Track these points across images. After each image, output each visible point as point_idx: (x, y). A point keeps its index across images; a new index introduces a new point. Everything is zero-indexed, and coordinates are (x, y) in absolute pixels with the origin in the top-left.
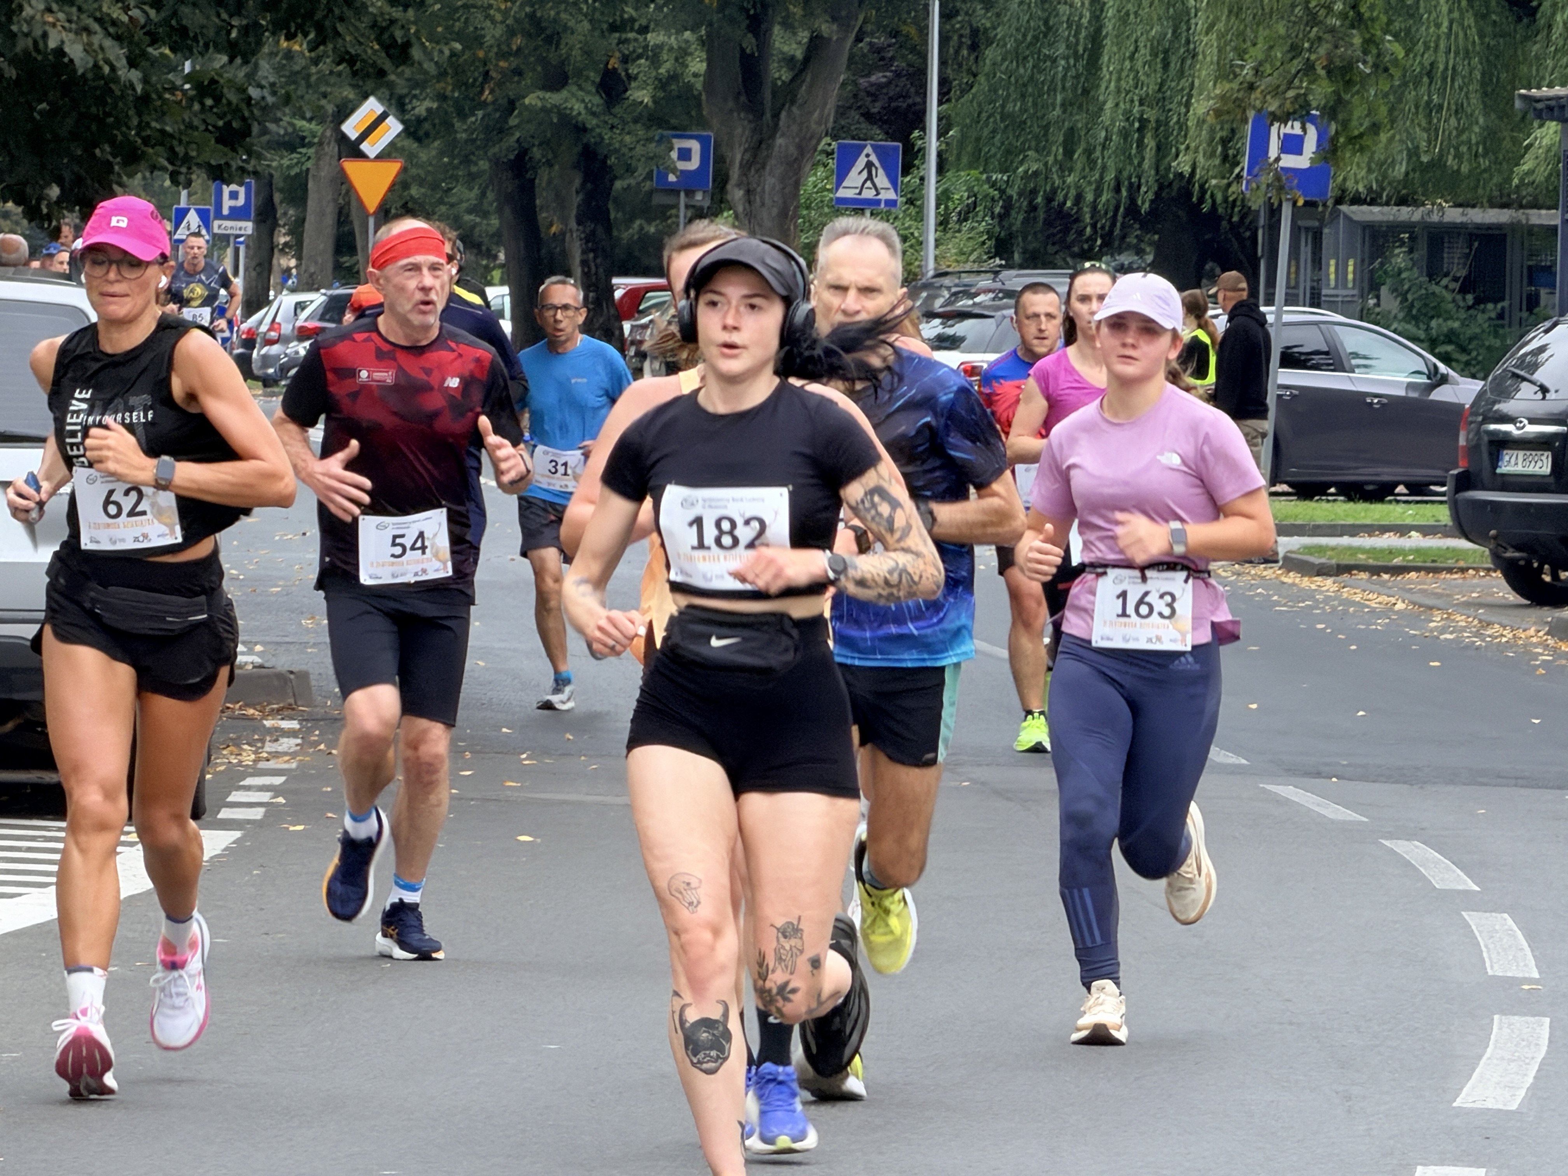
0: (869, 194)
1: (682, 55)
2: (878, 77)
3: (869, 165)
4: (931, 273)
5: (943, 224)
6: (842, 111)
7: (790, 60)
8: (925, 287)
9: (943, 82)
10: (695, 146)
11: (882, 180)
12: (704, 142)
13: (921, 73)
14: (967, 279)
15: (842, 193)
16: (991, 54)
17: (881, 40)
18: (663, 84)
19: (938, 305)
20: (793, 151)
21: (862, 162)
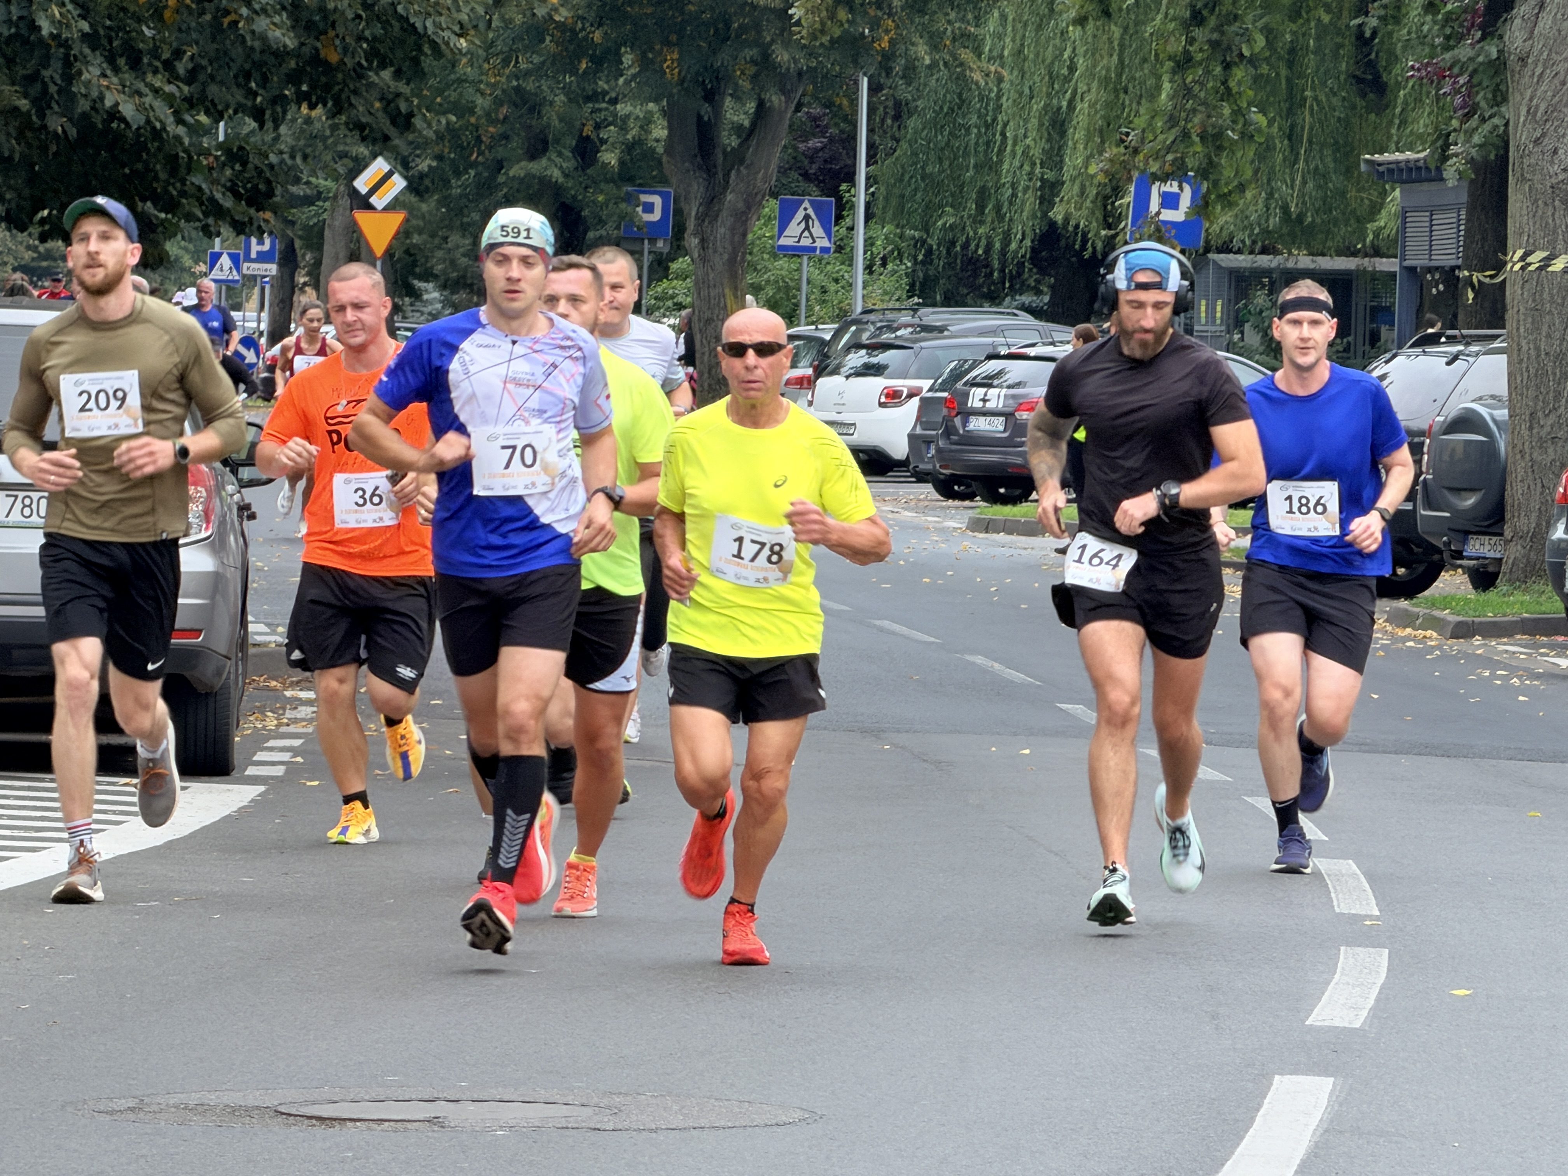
0: (806, 242)
1: (646, 123)
2: (815, 143)
3: (807, 218)
4: (859, 310)
5: (869, 268)
6: (783, 171)
7: (738, 129)
8: (855, 322)
9: (871, 146)
10: (657, 200)
11: (817, 230)
12: (665, 197)
13: (853, 138)
14: (890, 316)
15: (783, 241)
16: (912, 123)
17: (816, 110)
18: (630, 147)
19: (865, 338)
20: (741, 205)
21: (800, 214)
